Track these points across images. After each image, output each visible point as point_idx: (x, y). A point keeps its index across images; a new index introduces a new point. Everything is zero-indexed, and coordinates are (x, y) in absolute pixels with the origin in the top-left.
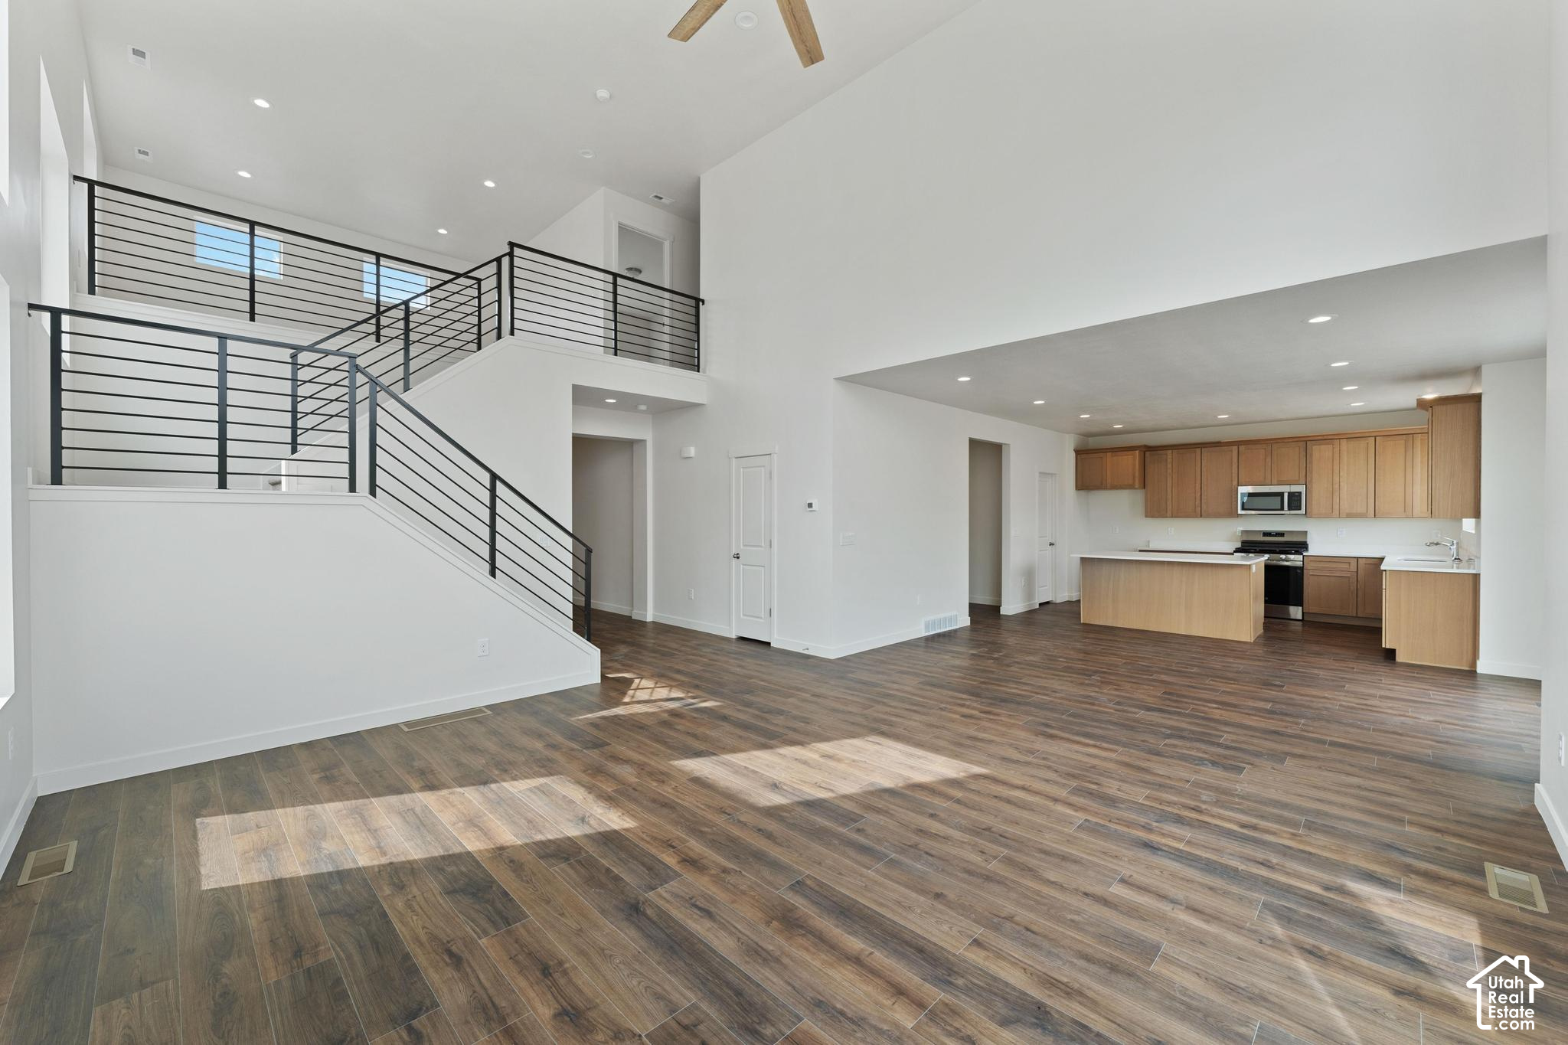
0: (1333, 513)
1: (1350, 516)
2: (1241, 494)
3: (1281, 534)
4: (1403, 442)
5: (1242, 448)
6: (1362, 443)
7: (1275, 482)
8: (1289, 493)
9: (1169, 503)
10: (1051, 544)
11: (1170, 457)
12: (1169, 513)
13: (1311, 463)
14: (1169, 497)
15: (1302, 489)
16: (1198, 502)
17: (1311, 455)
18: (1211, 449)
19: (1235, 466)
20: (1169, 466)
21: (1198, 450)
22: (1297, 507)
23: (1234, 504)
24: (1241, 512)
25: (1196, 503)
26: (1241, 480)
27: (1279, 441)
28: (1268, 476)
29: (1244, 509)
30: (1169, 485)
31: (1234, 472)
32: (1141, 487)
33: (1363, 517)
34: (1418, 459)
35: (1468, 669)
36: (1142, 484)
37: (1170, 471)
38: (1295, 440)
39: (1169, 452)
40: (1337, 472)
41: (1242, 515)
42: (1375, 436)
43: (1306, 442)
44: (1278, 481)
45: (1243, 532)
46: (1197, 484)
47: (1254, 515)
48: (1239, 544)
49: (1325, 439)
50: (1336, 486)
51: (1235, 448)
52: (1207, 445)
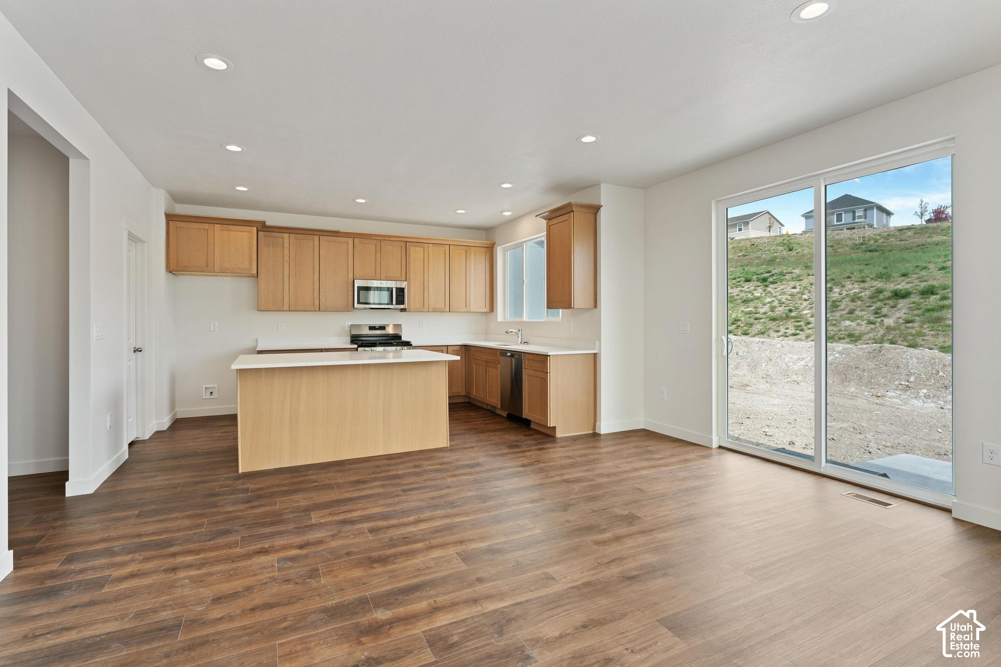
0: (424, 309)
1: (435, 311)
2: (358, 287)
3: (383, 328)
4: (465, 252)
5: (357, 240)
6: (441, 249)
7: (383, 276)
8: (397, 288)
9: (286, 294)
10: (137, 350)
11: (286, 241)
12: (286, 307)
13: (410, 262)
14: (286, 288)
15: (404, 285)
16: (316, 295)
17: (410, 255)
18: (328, 237)
19: (350, 259)
20: (286, 251)
21: (316, 238)
22: (402, 303)
23: (351, 297)
24: (356, 305)
25: (315, 296)
26: (357, 273)
27: (387, 239)
28: (378, 271)
29: (359, 303)
30: (286, 273)
31: (350, 263)
32: (252, 276)
33: (442, 311)
34: (472, 267)
35: (591, 432)
36: (255, 272)
37: (286, 258)
38: (398, 239)
39: (286, 235)
40: (426, 272)
41: (356, 309)
42: (450, 245)
43: (406, 243)
44: (386, 277)
45: (352, 326)
46: (315, 275)
47: (365, 309)
48: (349, 339)
49: (419, 242)
50: (426, 285)
51: (350, 240)
52: (326, 234)
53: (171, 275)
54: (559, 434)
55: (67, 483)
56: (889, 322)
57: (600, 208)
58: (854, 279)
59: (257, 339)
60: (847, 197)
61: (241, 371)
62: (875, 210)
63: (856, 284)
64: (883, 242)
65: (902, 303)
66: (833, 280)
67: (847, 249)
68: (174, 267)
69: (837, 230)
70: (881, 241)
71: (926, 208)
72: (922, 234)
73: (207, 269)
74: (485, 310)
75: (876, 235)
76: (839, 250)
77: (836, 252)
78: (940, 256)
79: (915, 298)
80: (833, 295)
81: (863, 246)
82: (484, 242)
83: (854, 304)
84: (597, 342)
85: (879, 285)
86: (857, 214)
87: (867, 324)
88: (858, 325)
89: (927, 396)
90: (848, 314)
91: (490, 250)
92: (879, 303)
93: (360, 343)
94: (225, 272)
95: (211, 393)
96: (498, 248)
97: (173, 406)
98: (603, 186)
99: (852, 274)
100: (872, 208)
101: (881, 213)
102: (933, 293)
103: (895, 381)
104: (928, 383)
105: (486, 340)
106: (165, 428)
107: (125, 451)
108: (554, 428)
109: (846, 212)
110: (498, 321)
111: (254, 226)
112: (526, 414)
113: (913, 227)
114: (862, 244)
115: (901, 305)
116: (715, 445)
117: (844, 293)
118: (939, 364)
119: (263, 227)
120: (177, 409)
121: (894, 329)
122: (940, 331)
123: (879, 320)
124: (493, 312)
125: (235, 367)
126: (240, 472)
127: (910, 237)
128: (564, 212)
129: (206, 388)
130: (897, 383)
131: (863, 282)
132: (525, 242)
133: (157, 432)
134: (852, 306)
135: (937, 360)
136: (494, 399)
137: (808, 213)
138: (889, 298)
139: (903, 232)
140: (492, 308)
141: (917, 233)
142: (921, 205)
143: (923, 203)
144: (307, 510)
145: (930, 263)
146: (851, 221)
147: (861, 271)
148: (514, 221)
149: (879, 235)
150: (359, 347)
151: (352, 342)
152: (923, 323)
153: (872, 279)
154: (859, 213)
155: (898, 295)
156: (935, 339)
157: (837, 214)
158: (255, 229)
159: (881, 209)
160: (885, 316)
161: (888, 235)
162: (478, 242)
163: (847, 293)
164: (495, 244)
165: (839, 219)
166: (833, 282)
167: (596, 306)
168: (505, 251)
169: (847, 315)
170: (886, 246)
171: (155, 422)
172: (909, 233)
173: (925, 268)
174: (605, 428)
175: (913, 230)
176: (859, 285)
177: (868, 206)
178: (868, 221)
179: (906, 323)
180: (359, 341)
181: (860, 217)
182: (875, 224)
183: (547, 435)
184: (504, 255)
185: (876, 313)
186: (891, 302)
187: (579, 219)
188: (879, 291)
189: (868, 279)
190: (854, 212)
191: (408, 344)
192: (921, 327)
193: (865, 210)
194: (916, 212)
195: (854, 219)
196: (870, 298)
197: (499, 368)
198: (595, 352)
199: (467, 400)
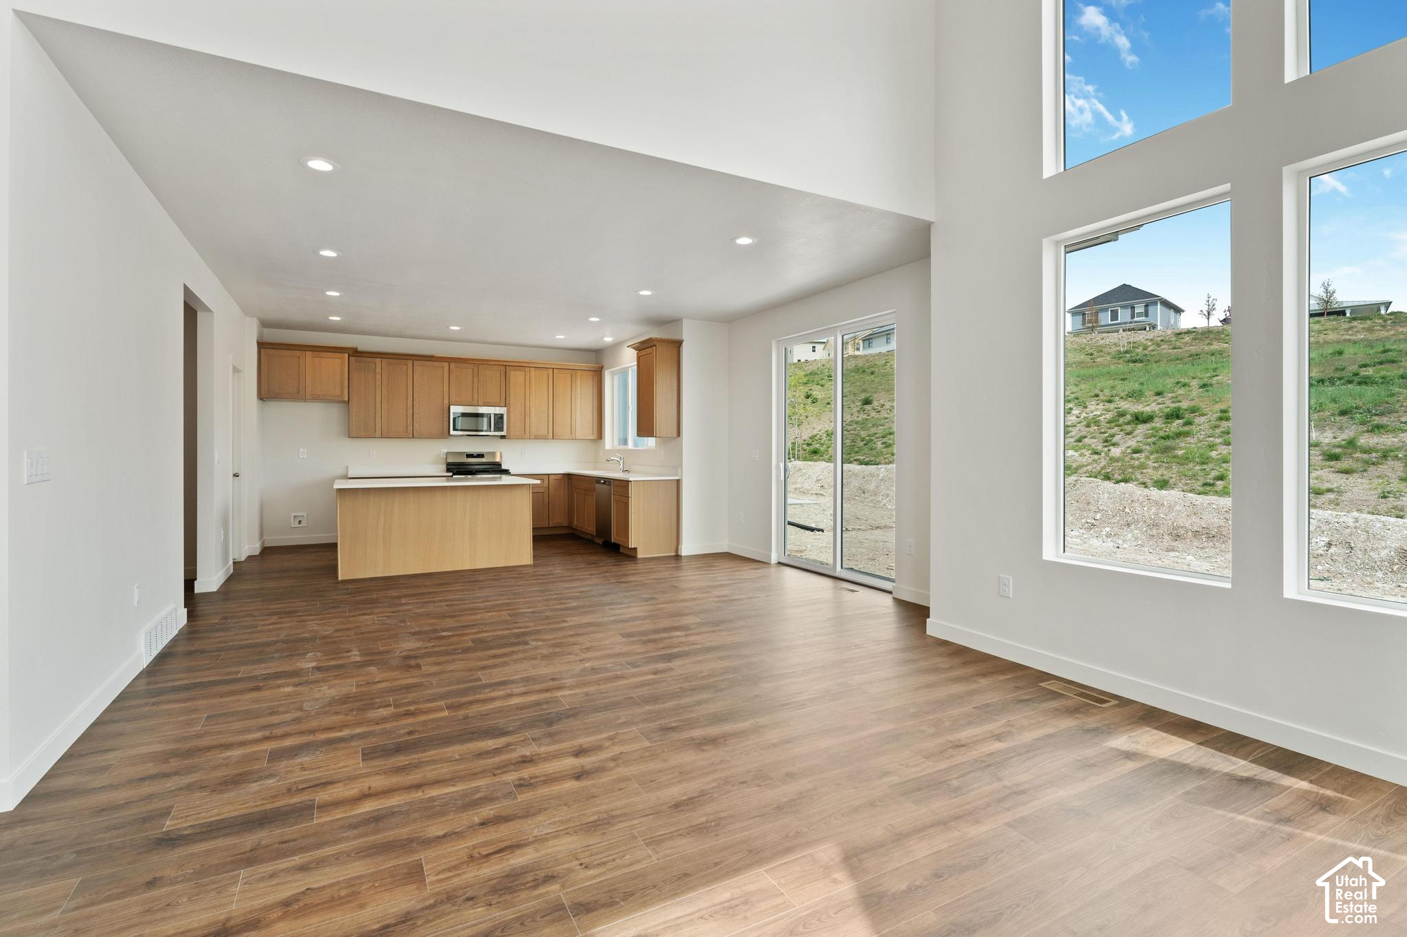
0: (526, 435)
1: (537, 438)
2: (454, 413)
3: (481, 456)
4: (570, 376)
5: (453, 365)
6: (545, 373)
7: (481, 402)
8: (495, 414)
9: (378, 421)
10: (236, 475)
11: (379, 366)
12: (378, 433)
13: (509, 387)
14: (378, 414)
15: (503, 411)
16: (410, 421)
17: (509, 380)
18: (422, 362)
19: (446, 384)
20: (378, 377)
21: (410, 362)
22: (501, 429)
23: (447, 423)
24: (452, 432)
25: (408, 422)
26: (453, 399)
27: (486, 363)
28: (475, 397)
29: (455, 429)
30: (378, 399)
31: (446, 389)
32: (344, 402)
33: (545, 438)
34: (579, 391)
35: (674, 554)
36: (346, 399)
37: (379, 383)
38: (497, 363)
39: (378, 360)
40: (527, 396)
41: (452, 435)
42: (553, 369)
43: (505, 368)
44: (484, 402)
45: (447, 453)
46: (409, 401)
47: (462, 435)
48: (444, 467)
49: (520, 366)
50: (527, 410)
51: (446, 365)
52: (418, 358)
53: (260, 401)
54: (640, 555)
55: (195, 582)
56: (1116, 452)
57: (682, 343)
58: (1102, 397)
59: (347, 467)
60: (1125, 288)
61: (340, 491)
62: (1159, 305)
63: (1102, 404)
64: (1153, 350)
65: (1142, 429)
66: (1077, 398)
67: (1108, 358)
68: (265, 394)
69: (1102, 332)
70: (1150, 348)
71: (1213, 305)
72: (1202, 340)
73: (298, 395)
74: (592, 438)
75: (1148, 340)
76: (1099, 360)
77: (1094, 362)
78: (1208, 369)
79: (1158, 423)
80: (1070, 418)
81: (1128, 355)
82: (593, 366)
83: (1088, 429)
84: (679, 469)
85: (1126, 406)
86: (1137, 311)
87: (1091, 454)
88: (1081, 455)
89: (1109, 535)
90: (1075, 442)
91: (598, 374)
92: (1116, 428)
93: (455, 471)
94: (316, 398)
95: (300, 521)
96: (606, 372)
97: (261, 535)
98: (685, 322)
99: (1102, 391)
100: (1155, 303)
101: (1166, 310)
102: (1178, 417)
103: (1082, 519)
104: (1112, 521)
105: (595, 469)
106: (257, 553)
107: (230, 566)
108: (635, 549)
109: (1123, 307)
110: (606, 448)
111: (346, 353)
112: (614, 538)
113: (1194, 330)
114: (1126, 352)
115: (1139, 431)
116: (774, 560)
117: (1084, 415)
118: (1128, 499)
119: (355, 353)
120: (265, 538)
121: (1117, 460)
122: (1164, 462)
123: (1106, 449)
124: (601, 439)
125: (336, 486)
126: (340, 579)
127: (1186, 343)
128: (648, 346)
129: (295, 517)
130: (1084, 521)
131: (1110, 401)
132: (630, 367)
133: (249, 556)
134: (1085, 431)
135: (1127, 495)
136: (590, 527)
137: (1075, 308)
138: (1128, 423)
139: (1181, 336)
140: (600, 435)
141: (1195, 339)
142: (1208, 301)
143: (1211, 300)
144: (399, 597)
145: (1194, 378)
146: (1129, 319)
147: (1113, 387)
148: (616, 346)
149: (1151, 340)
150: (454, 474)
151: (448, 470)
152: (1152, 453)
153: (1122, 398)
154: (1140, 309)
155: (1140, 419)
156: (1155, 472)
157: (1111, 311)
158: (347, 355)
159: (1167, 304)
160: (1114, 445)
161: (1162, 341)
162: (584, 366)
163: (1086, 415)
164: (603, 367)
165: (1114, 316)
166: (1076, 401)
167: (679, 434)
168: (613, 374)
169: (1075, 444)
170: (1154, 355)
171: (247, 547)
172: (1187, 339)
173: (1184, 385)
174: (686, 549)
175: (1194, 334)
176: (1104, 405)
177: (1150, 299)
178: (1150, 320)
179: (1133, 453)
180: (457, 468)
181: (1140, 315)
182: (1159, 324)
183: (629, 555)
184: (613, 378)
185: (1106, 441)
186: (1129, 428)
187: (660, 353)
188: (1122, 415)
189: (1117, 398)
190: (1133, 308)
191: (506, 472)
192: (1147, 458)
193: (1147, 306)
194: (1202, 311)
195: (1133, 317)
196: (1109, 422)
197: (595, 496)
198: (678, 478)
199: (571, 532)
